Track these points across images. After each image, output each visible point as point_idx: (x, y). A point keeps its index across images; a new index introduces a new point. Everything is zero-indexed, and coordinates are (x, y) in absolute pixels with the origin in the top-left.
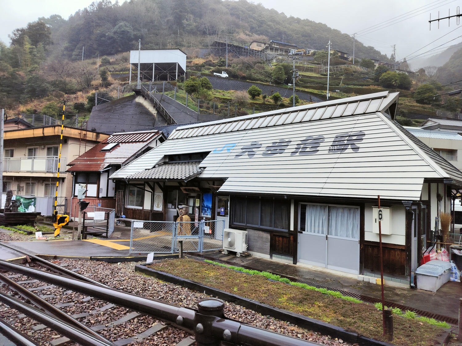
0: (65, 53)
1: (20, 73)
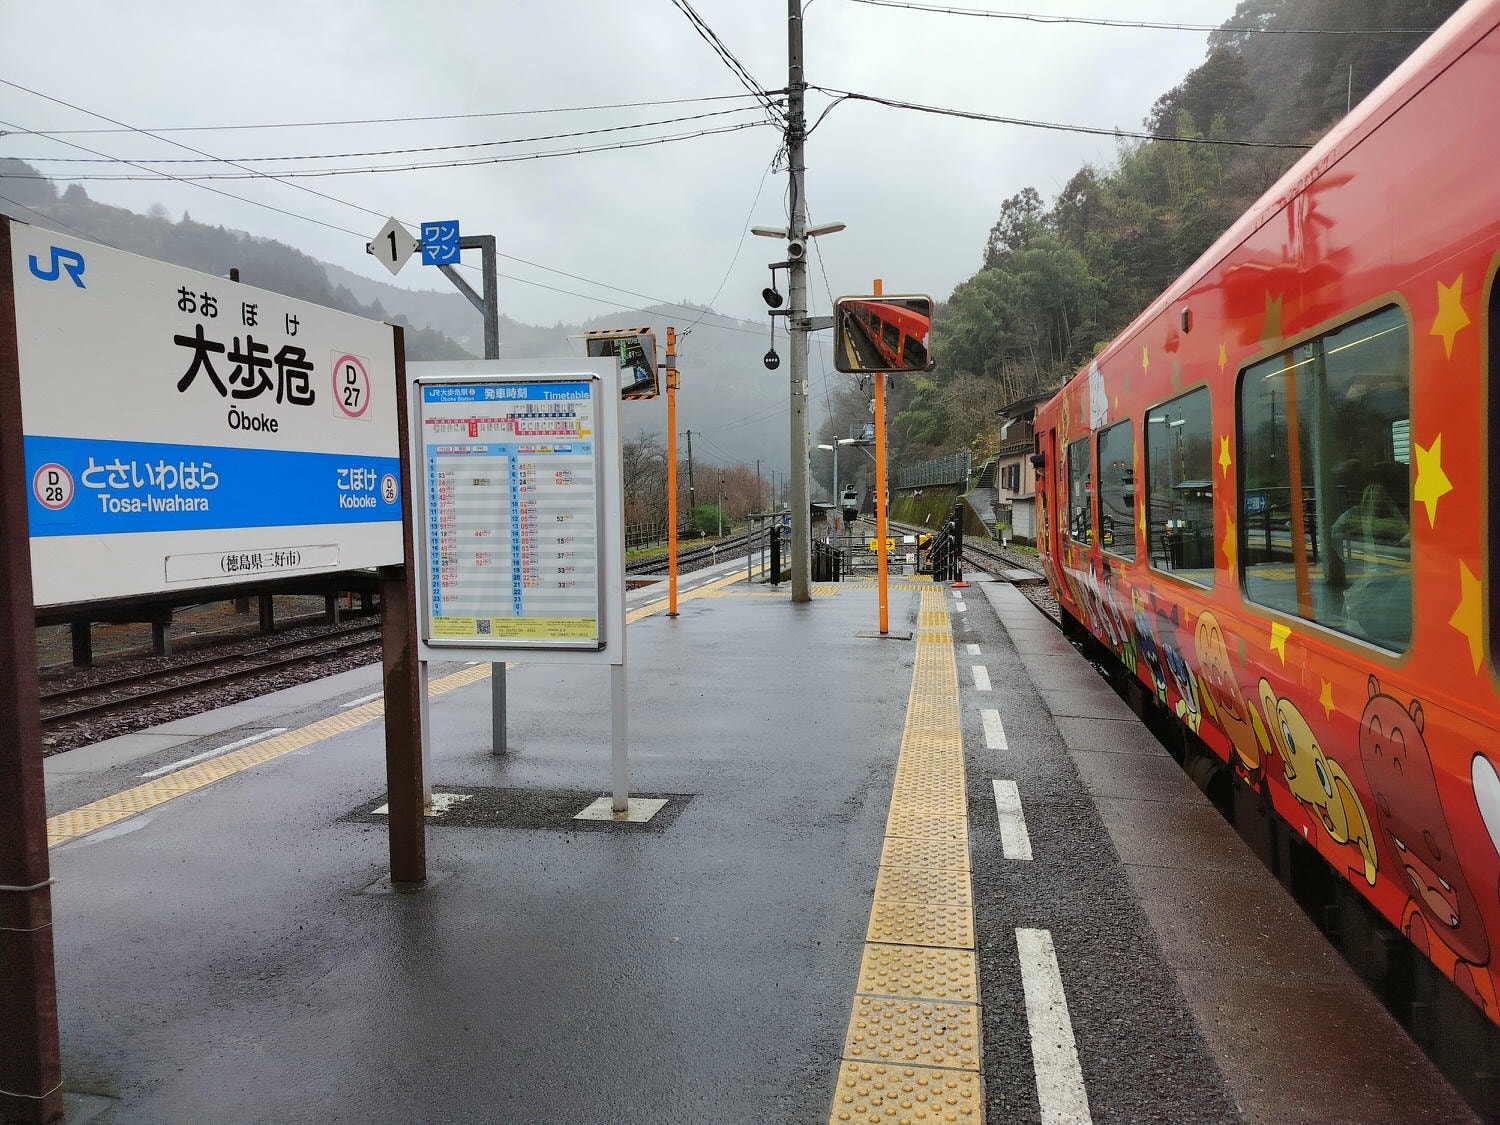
0: (1304, 96)
1: (1167, 217)
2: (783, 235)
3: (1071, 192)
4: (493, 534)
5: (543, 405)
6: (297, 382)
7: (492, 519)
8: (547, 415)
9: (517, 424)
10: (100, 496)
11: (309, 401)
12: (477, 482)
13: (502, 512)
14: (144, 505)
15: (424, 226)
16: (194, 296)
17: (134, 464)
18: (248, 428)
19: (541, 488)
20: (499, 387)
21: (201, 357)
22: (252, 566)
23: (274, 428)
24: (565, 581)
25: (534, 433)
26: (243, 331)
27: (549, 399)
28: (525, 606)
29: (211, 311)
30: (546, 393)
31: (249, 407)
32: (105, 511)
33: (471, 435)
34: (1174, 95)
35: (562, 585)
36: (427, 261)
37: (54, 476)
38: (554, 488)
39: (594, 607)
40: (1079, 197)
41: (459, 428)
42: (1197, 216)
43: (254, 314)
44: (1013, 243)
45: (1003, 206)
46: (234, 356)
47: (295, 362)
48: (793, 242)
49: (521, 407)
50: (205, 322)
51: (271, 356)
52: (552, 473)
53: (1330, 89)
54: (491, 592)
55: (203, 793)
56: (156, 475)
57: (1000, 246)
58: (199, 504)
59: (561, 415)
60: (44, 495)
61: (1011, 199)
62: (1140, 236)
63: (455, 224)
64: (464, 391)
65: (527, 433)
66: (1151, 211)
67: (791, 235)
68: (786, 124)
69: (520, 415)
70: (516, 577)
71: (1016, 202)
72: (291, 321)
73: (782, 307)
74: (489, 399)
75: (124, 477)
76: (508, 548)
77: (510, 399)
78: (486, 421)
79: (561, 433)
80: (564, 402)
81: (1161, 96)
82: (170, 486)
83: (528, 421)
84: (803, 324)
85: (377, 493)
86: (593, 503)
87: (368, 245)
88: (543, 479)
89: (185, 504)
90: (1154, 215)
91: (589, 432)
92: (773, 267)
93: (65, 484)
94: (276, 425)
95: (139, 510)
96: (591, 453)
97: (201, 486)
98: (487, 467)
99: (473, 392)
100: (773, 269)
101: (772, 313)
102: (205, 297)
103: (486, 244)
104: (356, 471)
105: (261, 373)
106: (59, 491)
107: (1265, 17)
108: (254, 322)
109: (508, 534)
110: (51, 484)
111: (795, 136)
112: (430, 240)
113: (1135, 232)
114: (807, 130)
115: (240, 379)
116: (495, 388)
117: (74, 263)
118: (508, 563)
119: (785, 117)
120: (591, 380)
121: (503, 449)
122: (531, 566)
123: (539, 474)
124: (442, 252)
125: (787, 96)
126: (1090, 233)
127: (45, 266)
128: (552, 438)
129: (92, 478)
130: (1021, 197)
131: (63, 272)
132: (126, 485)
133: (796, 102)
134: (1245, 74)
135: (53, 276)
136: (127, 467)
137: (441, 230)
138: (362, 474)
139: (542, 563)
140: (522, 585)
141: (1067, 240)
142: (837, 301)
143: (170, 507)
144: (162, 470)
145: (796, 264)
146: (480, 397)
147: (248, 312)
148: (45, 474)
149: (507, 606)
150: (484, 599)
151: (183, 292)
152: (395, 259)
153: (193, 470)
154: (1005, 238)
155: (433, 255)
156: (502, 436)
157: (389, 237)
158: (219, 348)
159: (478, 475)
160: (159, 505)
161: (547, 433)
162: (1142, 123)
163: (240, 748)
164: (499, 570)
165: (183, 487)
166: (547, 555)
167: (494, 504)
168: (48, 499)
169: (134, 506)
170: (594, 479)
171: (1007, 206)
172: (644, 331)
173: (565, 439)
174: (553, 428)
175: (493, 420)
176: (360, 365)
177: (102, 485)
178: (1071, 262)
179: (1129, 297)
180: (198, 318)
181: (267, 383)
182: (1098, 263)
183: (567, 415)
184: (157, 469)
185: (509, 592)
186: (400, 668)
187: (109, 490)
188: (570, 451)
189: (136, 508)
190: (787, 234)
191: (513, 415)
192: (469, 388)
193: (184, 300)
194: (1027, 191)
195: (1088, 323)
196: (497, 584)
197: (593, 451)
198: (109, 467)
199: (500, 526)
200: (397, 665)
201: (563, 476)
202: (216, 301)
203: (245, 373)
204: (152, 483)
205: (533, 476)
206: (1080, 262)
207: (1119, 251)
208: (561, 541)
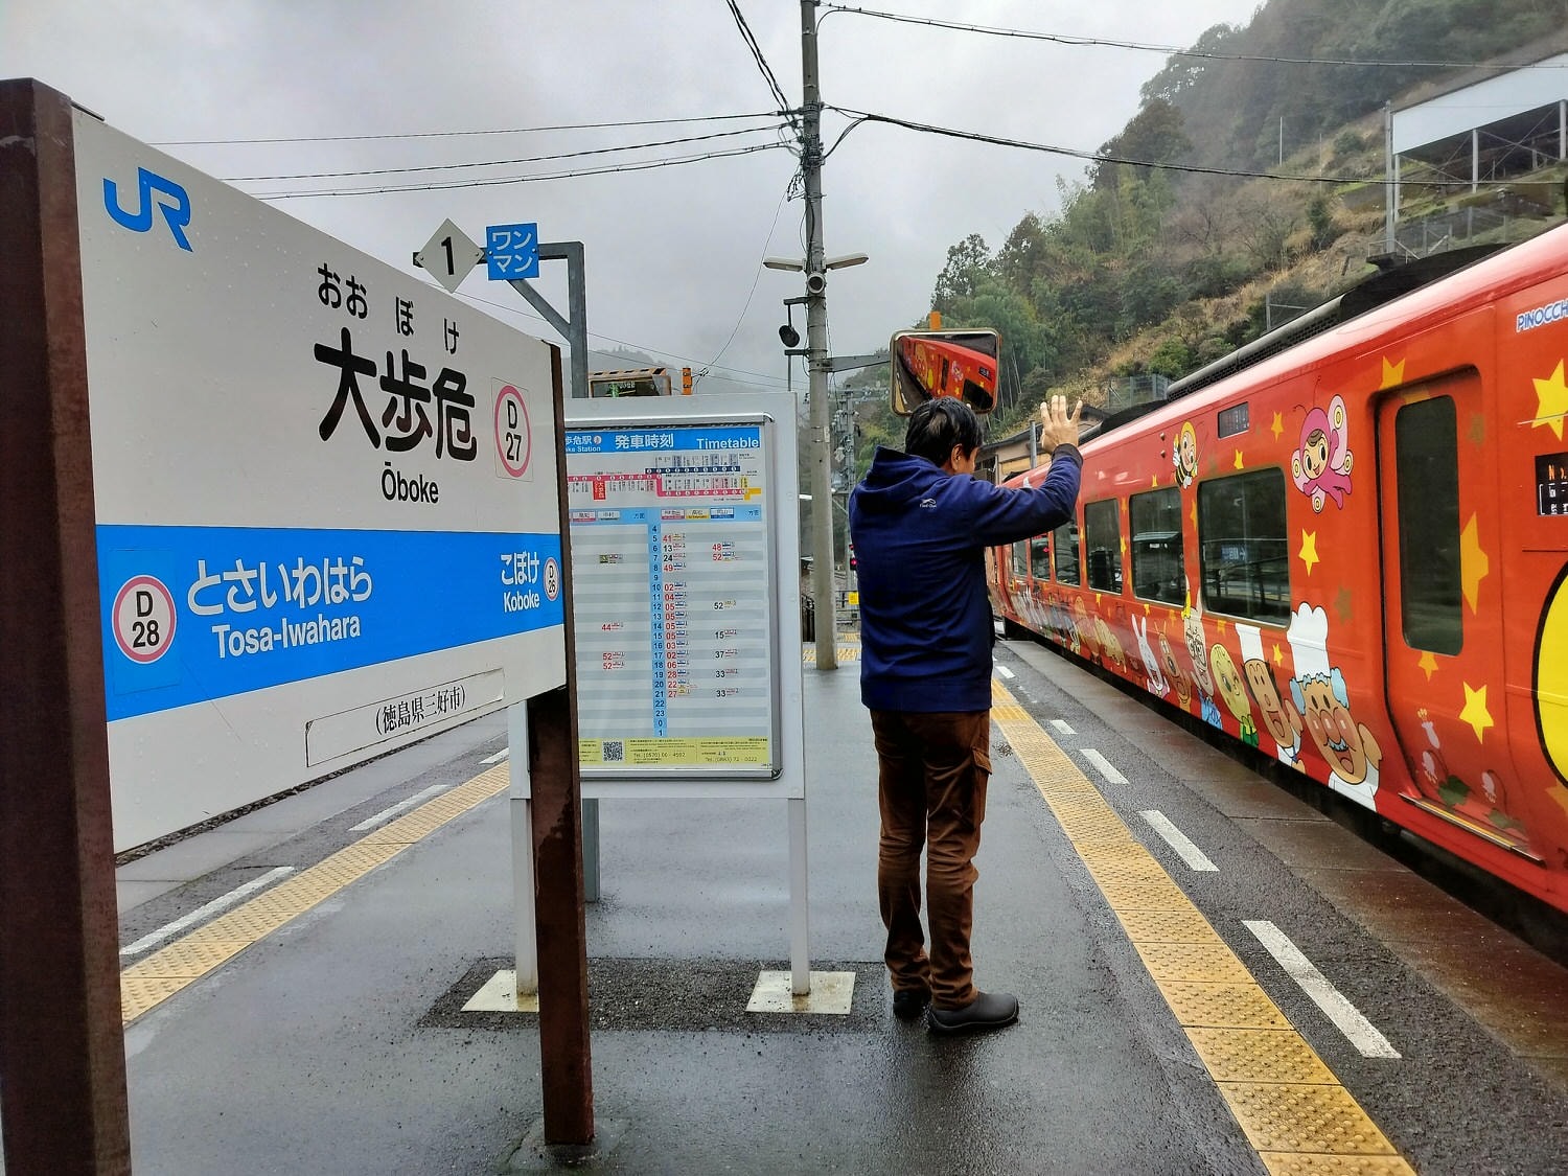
0: (1236, 146)
1: (1113, 264)
2: (800, 268)
3: (1016, 238)
4: (628, 627)
5: (695, 456)
6: (458, 425)
7: (624, 607)
8: (701, 470)
9: (659, 482)
10: (215, 629)
11: (469, 455)
12: (604, 560)
13: (639, 597)
14: (278, 637)
15: (490, 230)
16: (338, 280)
17: (263, 565)
18: (405, 498)
19: (695, 566)
20: (634, 434)
21: (348, 384)
22: (412, 718)
23: (434, 496)
24: (724, 688)
25: (683, 494)
26: (397, 343)
27: (704, 448)
28: (671, 723)
29: (360, 308)
30: (700, 440)
31: (408, 464)
32: (222, 655)
33: (596, 496)
34: (1115, 145)
35: (721, 693)
36: (494, 275)
37: (144, 599)
38: (710, 565)
39: (766, 722)
40: (1025, 243)
41: (580, 487)
42: (1143, 262)
43: (410, 316)
44: (959, 289)
45: (949, 252)
46: (388, 384)
47: (454, 392)
48: (812, 276)
49: (666, 459)
50: (353, 324)
51: (428, 383)
52: (707, 547)
53: (1261, 140)
54: (624, 704)
55: (215, 983)
56: (294, 582)
57: (947, 291)
58: (349, 625)
59: (720, 469)
60: (129, 637)
61: (957, 247)
62: (1086, 283)
63: (532, 228)
64: (587, 439)
65: (673, 494)
66: (1096, 258)
67: (809, 267)
68: (800, 147)
69: (663, 471)
70: (659, 684)
71: (962, 249)
72: (450, 331)
73: (800, 347)
74: (622, 449)
75: (250, 591)
76: (647, 646)
77: (651, 448)
78: (617, 478)
79: (720, 493)
80: (724, 454)
81: (1101, 145)
82: (312, 601)
83: (674, 477)
84: (824, 365)
85: (539, 587)
86: (764, 584)
87: (415, 254)
88: (697, 557)
89: (332, 628)
90: (1099, 262)
91: (758, 491)
92: (788, 303)
93: (162, 613)
94: (436, 492)
95: (270, 647)
96: (760, 520)
97: (351, 597)
98: (619, 539)
99: (598, 439)
100: (789, 305)
101: (788, 353)
102: (351, 284)
103: (572, 253)
104: (519, 556)
105: (419, 408)
106: (153, 627)
107: (1194, 71)
108: (410, 329)
109: (647, 626)
110: (140, 614)
111: (812, 161)
112: (499, 248)
113: (1080, 279)
114: (824, 153)
115: (394, 421)
116: (629, 434)
117: (174, 203)
118: (647, 665)
119: (800, 140)
120: (763, 423)
121: (641, 515)
122: (679, 668)
123: (690, 548)
124: (515, 264)
125: (802, 117)
126: (1037, 279)
127: (130, 204)
128: (709, 500)
129: (204, 597)
130: (967, 244)
131: (158, 216)
132: (252, 606)
133: (812, 123)
134: (1181, 123)
135: (141, 223)
136: (253, 574)
137: (513, 236)
138: (526, 560)
139: (694, 664)
140: (666, 694)
141: (1013, 286)
142: (895, 336)
143: (312, 637)
144: (300, 574)
145: (814, 300)
146: (609, 446)
147: (403, 312)
148: (132, 594)
149: (646, 723)
150: (615, 714)
151: (324, 272)
152: (451, 271)
153: (340, 570)
154: (952, 286)
155: (503, 268)
156: (639, 497)
157: (443, 244)
158: (369, 368)
159: (606, 550)
160: (298, 635)
161: (701, 493)
162: (1084, 171)
163: (241, 902)
164: (635, 675)
165: (328, 602)
166: (701, 654)
167: (629, 588)
168: (136, 644)
169: (263, 641)
170: (766, 554)
171: (953, 252)
172: (658, 371)
173: (727, 503)
174: (709, 486)
175: (626, 477)
176: (522, 403)
177: (218, 609)
178: (1019, 308)
179: (1078, 344)
180: (343, 317)
181: (425, 427)
182: (1044, 310)
183: (729, 469)
184: (295, 573)
185: (647, 704)
186: (559, 835)
187: (228, 617)
188: (732, 516)
189: (266, 644)
190: (804, 267)
191: (654, 471)
192: (593, 435)
193: (326, 286)
194: (973, 238)
195: (1039, 369)
196: (633, 694)
197: (764, 515)
198: (228, 576)
199: (637, 617)
200: (555, 830)
201: (723, 550)
202: (364, 292)
203: (400, 412)
204: (288, 599)
205: (681, 550)
206: (1029, 309)
207: (1065, 298)
208: (720, 634)
